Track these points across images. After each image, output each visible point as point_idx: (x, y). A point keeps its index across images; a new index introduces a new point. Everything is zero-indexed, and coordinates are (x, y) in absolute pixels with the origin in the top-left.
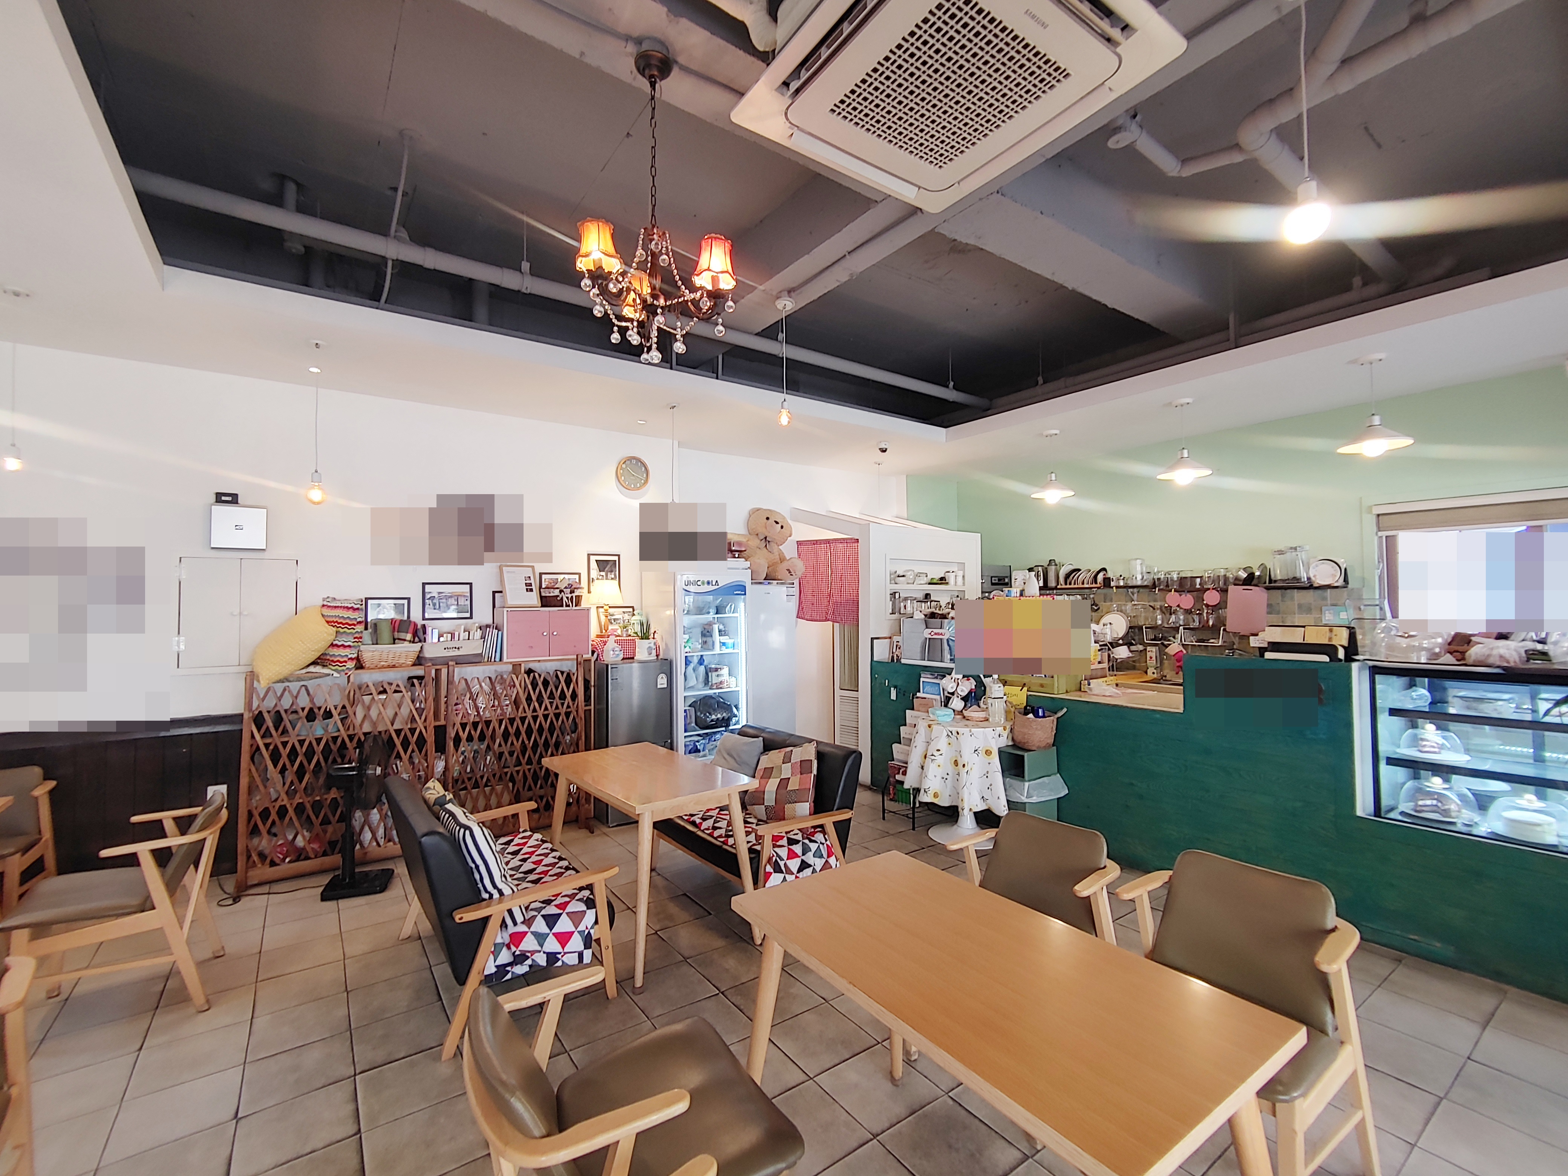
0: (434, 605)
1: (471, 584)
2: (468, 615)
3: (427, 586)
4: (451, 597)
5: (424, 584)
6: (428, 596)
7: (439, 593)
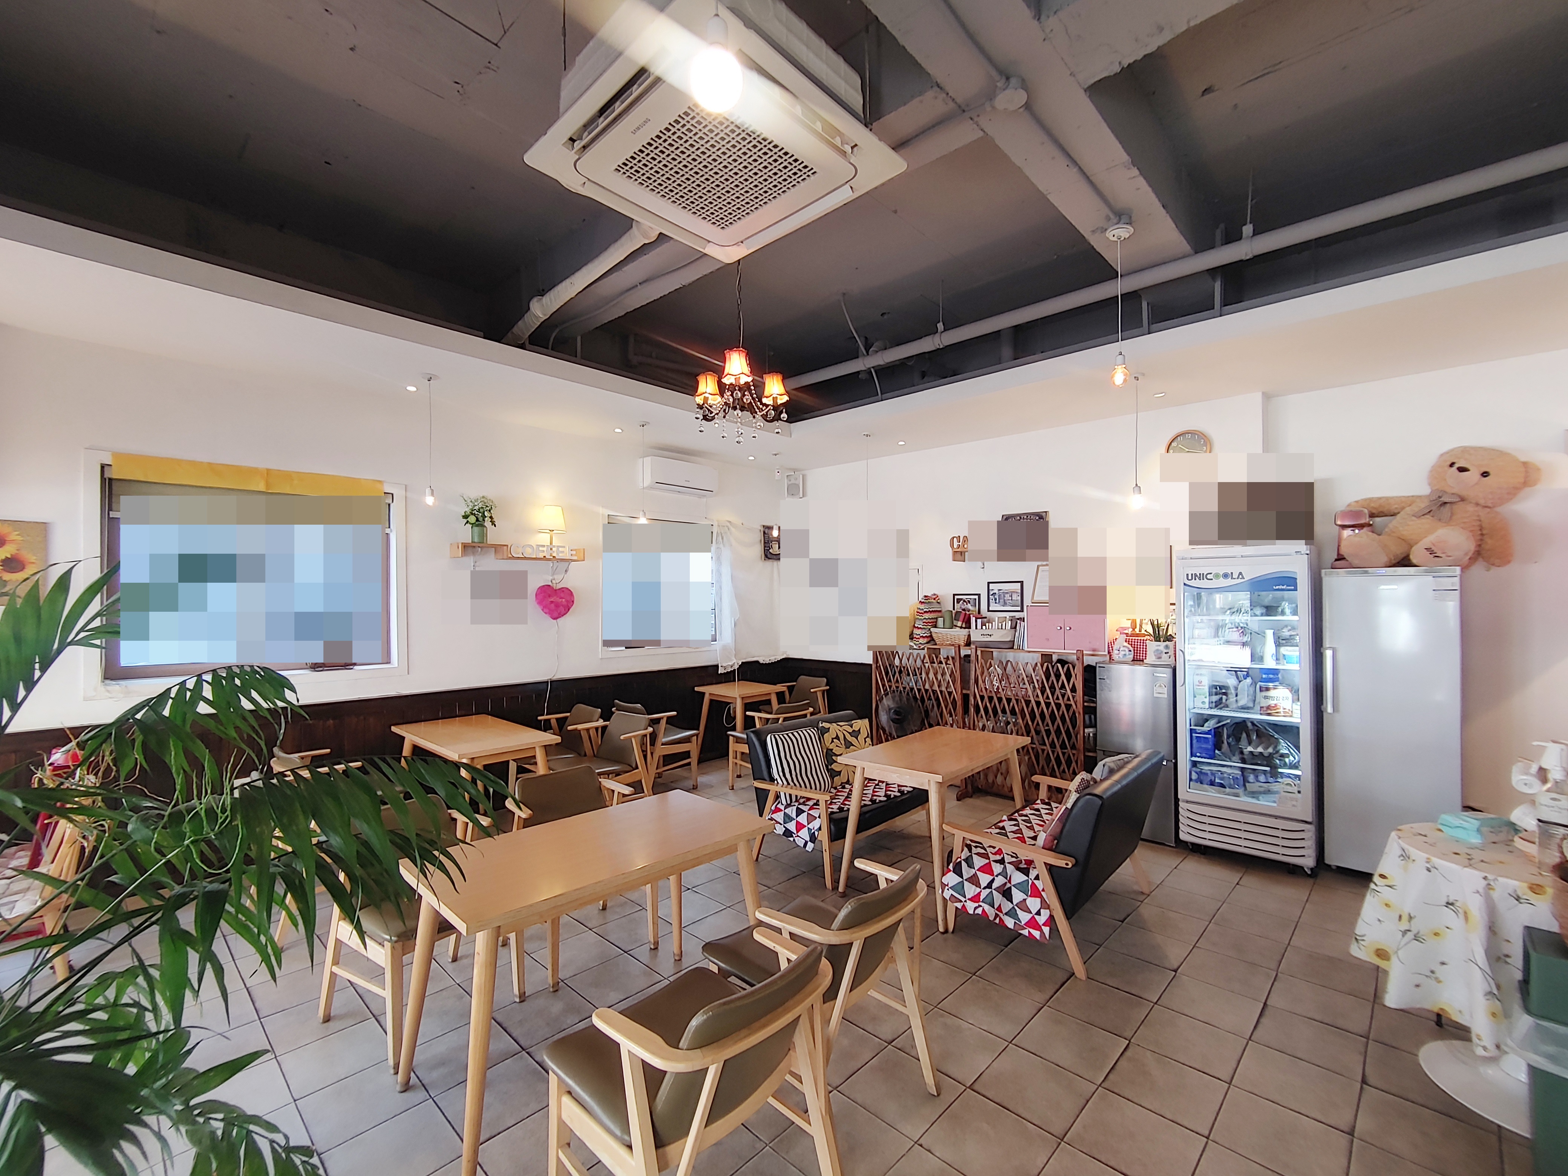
0: (996, 600)
1: (1022, 582)
2: (1019, 608)
3: (990, 585)
4: (1007, 593)
5: (989, 583)
6: (991, 593)
7: (999, 590)
